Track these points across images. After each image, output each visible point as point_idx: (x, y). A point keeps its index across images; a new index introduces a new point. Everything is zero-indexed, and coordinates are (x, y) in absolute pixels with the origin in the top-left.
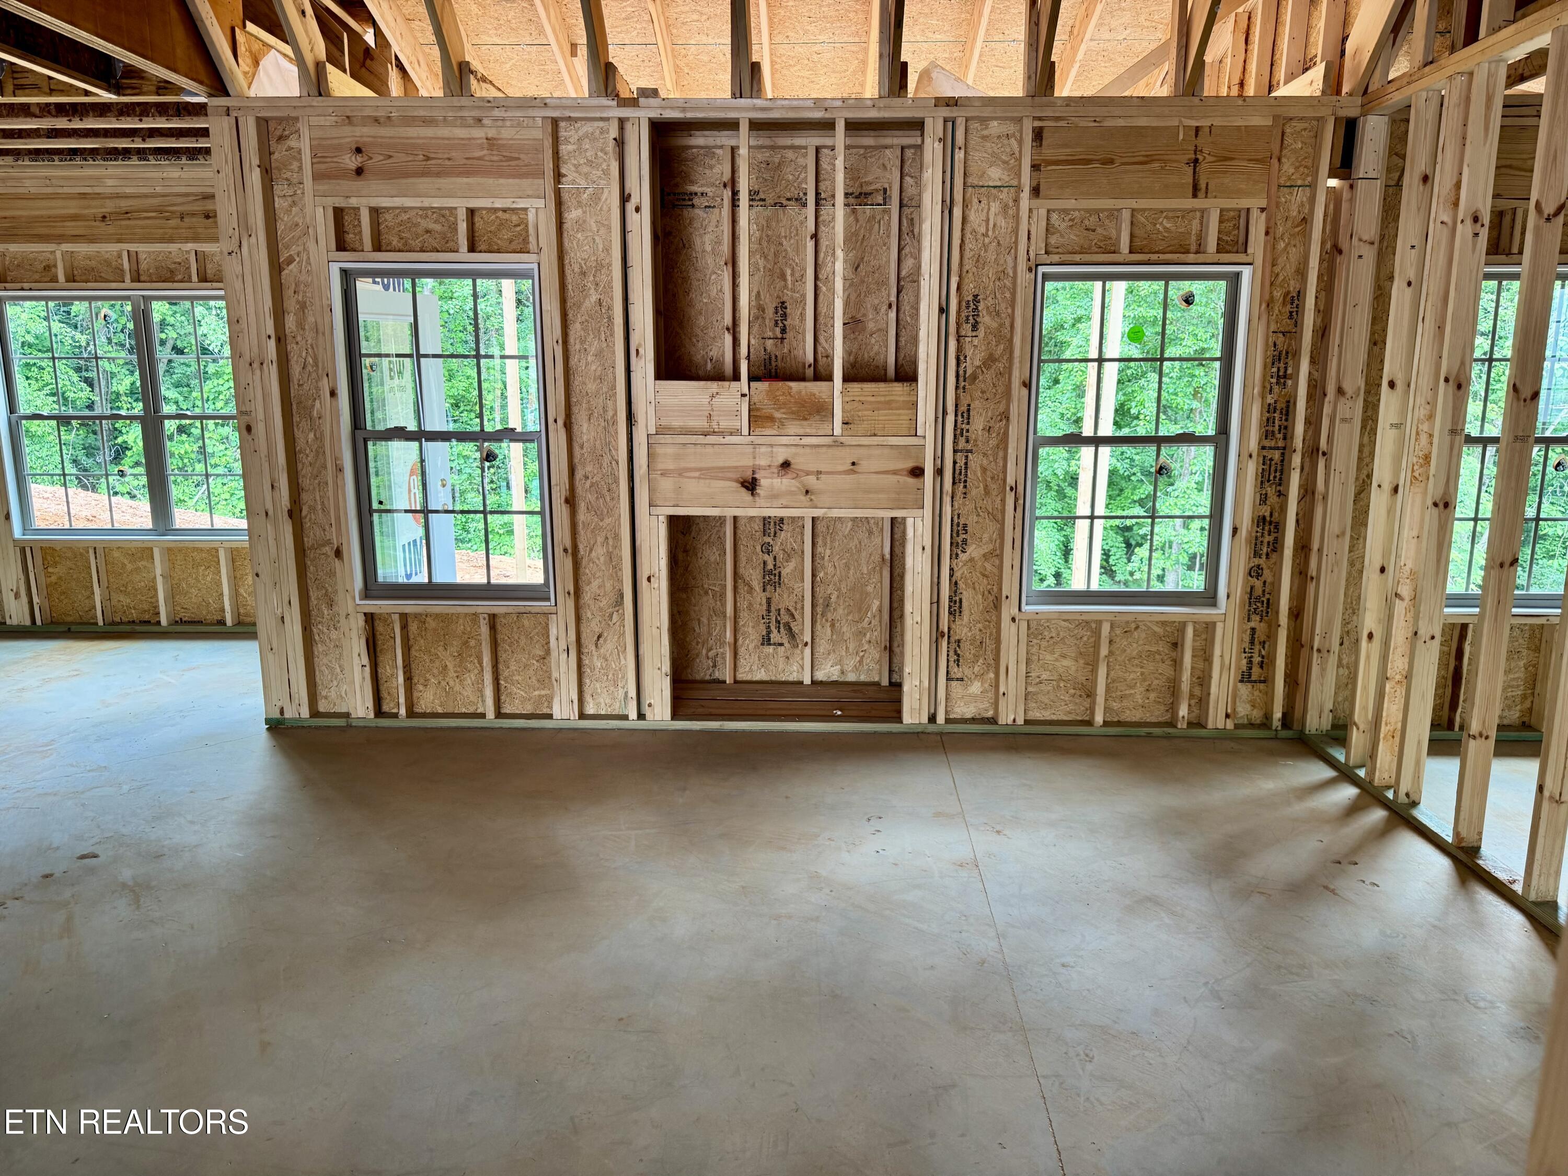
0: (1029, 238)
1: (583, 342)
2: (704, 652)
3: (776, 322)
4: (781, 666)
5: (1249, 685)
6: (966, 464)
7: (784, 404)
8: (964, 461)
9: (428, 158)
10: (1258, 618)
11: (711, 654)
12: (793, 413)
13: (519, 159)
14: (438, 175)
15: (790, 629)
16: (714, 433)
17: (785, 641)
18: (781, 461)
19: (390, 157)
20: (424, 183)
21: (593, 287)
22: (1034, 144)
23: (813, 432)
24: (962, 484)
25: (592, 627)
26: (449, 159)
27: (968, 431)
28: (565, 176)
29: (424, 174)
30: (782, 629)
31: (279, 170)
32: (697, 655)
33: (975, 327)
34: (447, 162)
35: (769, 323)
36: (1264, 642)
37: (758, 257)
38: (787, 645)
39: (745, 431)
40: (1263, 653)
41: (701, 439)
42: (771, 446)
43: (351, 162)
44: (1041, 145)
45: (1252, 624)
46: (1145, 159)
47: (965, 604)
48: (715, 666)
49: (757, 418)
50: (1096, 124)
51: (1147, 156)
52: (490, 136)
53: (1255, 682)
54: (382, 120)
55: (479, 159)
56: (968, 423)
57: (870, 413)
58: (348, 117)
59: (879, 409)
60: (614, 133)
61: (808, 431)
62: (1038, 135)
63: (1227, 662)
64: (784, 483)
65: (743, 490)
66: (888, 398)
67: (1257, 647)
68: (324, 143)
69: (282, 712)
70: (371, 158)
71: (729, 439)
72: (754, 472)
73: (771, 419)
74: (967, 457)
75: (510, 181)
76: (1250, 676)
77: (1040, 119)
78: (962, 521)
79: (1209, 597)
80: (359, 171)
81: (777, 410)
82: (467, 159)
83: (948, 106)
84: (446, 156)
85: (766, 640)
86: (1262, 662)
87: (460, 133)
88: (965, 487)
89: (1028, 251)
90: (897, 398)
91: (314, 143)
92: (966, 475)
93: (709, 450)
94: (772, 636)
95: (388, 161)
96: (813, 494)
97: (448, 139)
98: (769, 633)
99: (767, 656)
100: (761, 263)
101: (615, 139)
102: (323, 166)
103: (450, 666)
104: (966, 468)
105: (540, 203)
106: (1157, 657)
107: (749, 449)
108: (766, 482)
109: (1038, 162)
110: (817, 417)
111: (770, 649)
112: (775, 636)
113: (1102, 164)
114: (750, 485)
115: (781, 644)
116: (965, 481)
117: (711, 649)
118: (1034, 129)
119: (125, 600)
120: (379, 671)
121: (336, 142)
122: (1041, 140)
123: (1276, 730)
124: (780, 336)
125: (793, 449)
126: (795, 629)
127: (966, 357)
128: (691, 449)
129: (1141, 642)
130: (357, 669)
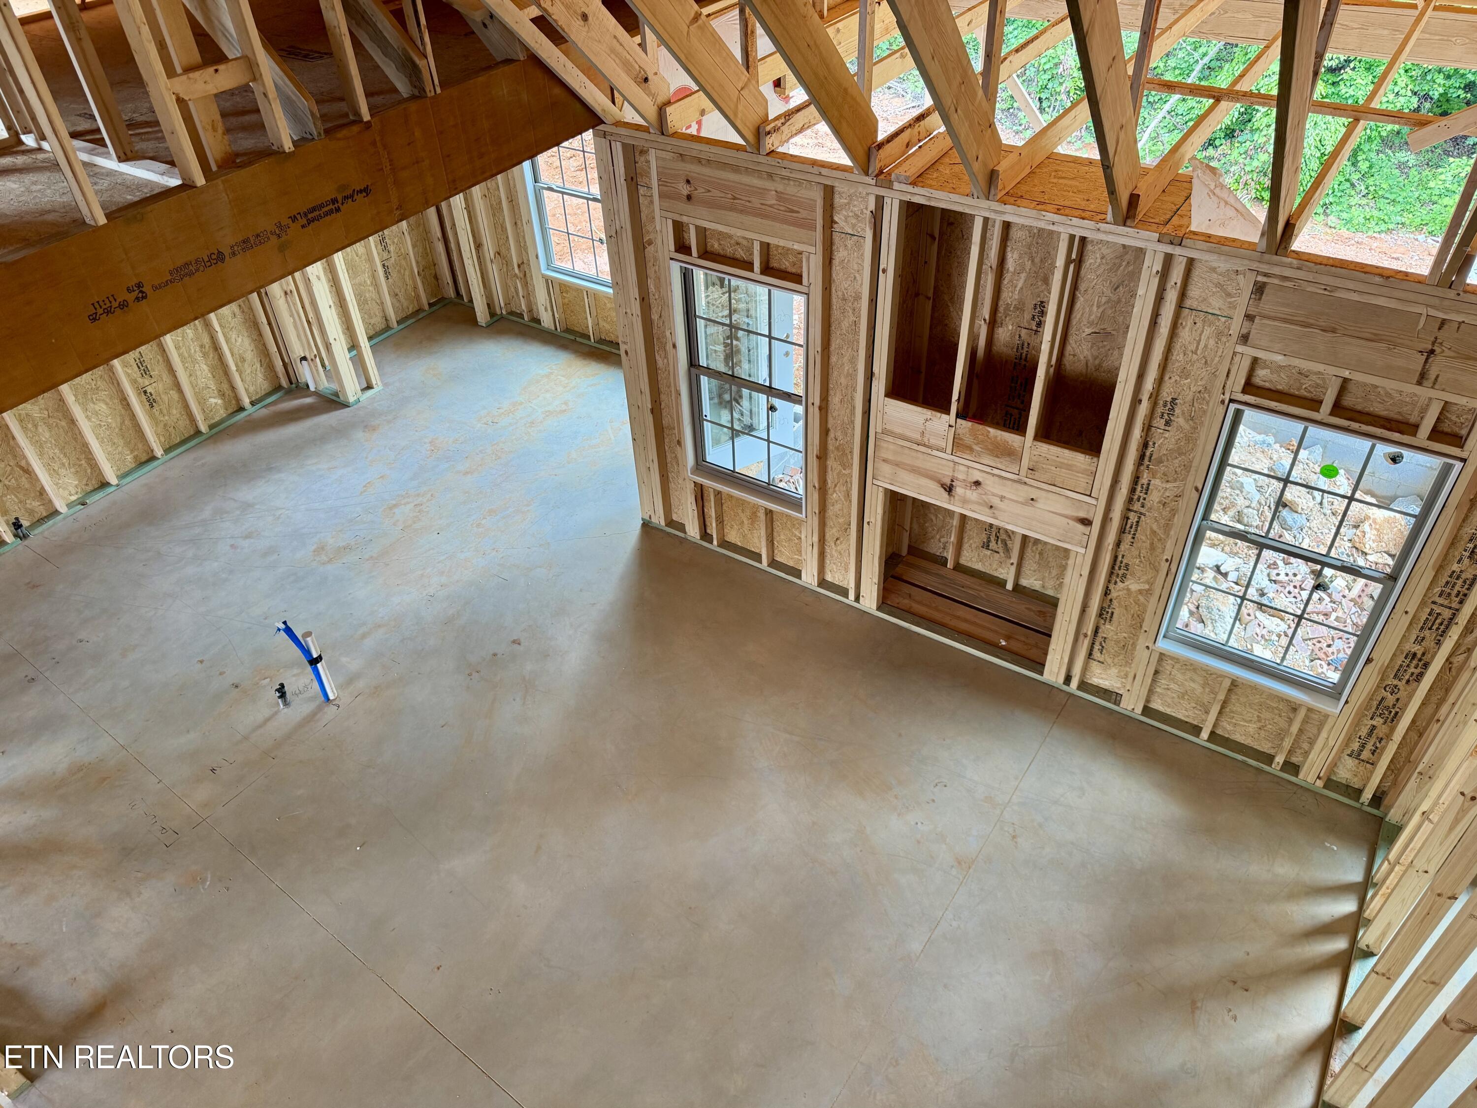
0: (1227, 376)
1: (840, 348)
2: (938, 537)
3: (1034, 316)
4: (994, 566)
5: (1357, 761)
6: (1138, 522)
7: (982, 441)
8: (1136, 519)
9: (735, 198)
10: (1382, 721)
11: (942, 540)
12: (988, 449)
13: (798, 212)
14: (741, 212)
15: (1006, 545)
16: (924, 445)
17: (1001, 550)
18: (975, 480)
19: (709, 191)
20: (732, 216)
21: (851, 312)
22: (1253, 296)
23: (1003, 467)
24: (1130, 536)
25: (831, 533)
26: (749, 202)
27: (1144, 499)
28: (836, 223)
29: (732, 209)
30: (999, 542)
31: (642, 176)
32: (932, 538)
33: (1168, 423)
34: (748, 204)
35: (1027, 316)
36: (1382, 739)
37: (1026, 259)
38: (1002, 554)
39: (949, 451)
40: (1378, 745)
41: (915, 447)
42: (968, 467)
43: (685, 190)
44: (1260, 299)
45: (1374, 723)
46: (1373, 337)
47: (1115, 615)
48: (944, 548)
49: (958, 444)
50: (1326, 293)
51: (1375, 335)
52: (778, 190)
53: (1363, 761)
54: (703, 162)
55: (771, 206)
56: (1146, 493)
57: (1053, 468)
58: (681, 155)
59: (1061, 468)
60: (872, 206)
61: (1000, 466)
62: (1259, 289)
63: (1331, 743)
64: (972, 495)
65: (942, 490)
66: (1070, 462)
67: (1373, 740)
68: (666, 171)
69: (650, 517)
70: (696, 189)
71: (935, 453)
72: (952, 481)
73: (971, 449)
74: (1139, 517)
75: (792, 228)
76: (1359, 755)
77: (1266, 275)
78: (1125, 561)
79: (1335, 692)
80: (689, 197)
81: (977, 444)
82: (762, 204)
83: (1172, 243)
84: (747, 199)
85: (986, 546)
86: (1375, 751)
87: (756, 182)
88: (1133, 538)
89: (1224, 386)
90: (1079, 464)
91: (660, 170)
92: (1136, 530)
93: (920, 455)
94: (991, 544)
95: (708, 194)
96: (996, 509)
97: (749, 186)
98: (989, 541)
99: (985, 555)
100: (1028, 264)
101: (872, 212)
102: (665, 188)
103: (746, 522)
104: (1137, 525)
105: (812, 249)
106: (1276, 712)
107: (951, 464)
108: (959, 490)
109: (1254, 313)
110: (1008, 459)
111: (988, 553)
112: (993, 545)
113: (1322, 330)
114: (949, 489)
115: (998, 552)
116: (1134, 534)
117: (943, 537)
118: (1256, 283)
119: (607, 327)
120: (706, 510)
121: (673, 172)
122: (1262, 294)
123: (1362, 804)
124: (1034, 328)
125: (985, 475)
126: (1010, 545)
127: (1154, 444)
128: (907, 451)
129: (1263, 696)
130: (690, 511)
